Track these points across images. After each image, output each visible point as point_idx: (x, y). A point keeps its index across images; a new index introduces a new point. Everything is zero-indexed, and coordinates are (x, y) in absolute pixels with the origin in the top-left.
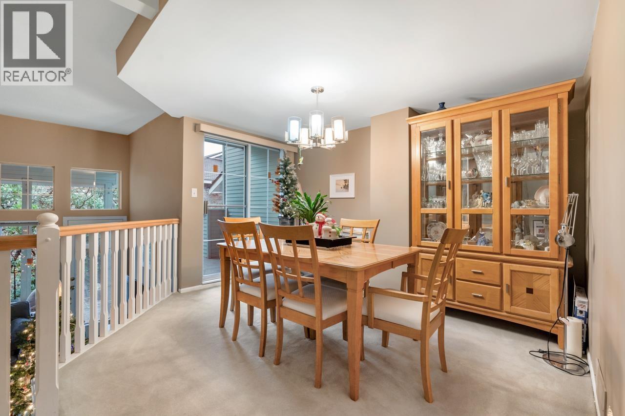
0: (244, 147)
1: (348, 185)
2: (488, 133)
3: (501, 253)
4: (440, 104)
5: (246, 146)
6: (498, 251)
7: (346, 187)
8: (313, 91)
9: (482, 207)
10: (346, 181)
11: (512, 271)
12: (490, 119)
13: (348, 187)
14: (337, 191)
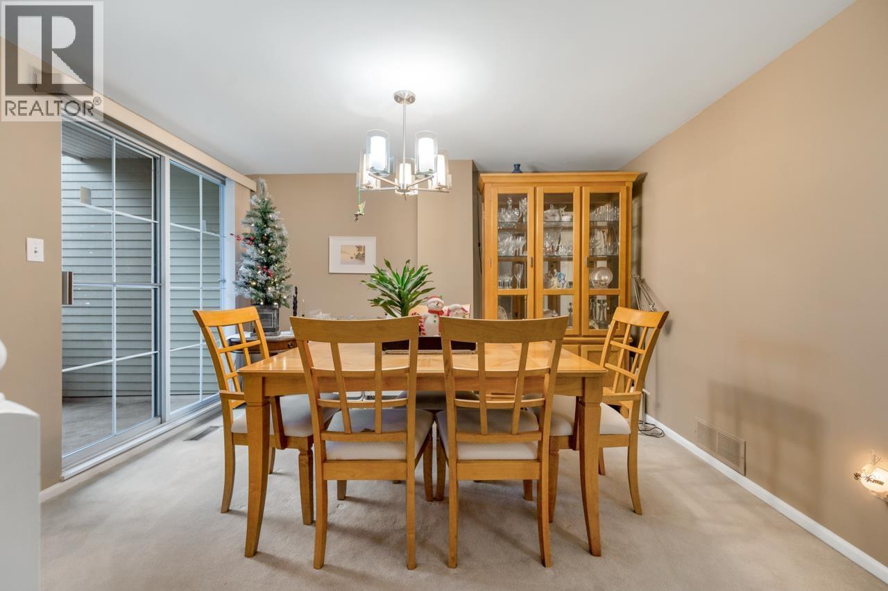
0: (152, 158)
1: (364, 254)
2: (569, 208)
3: (580, 335)
4: (515, 165)
5: (155, 159)
6: (577, 333)
7: (361, 257)
8: (398, 98)
9: (558, 287)
10: (359, 248)
11: (589, 352)
12: (571, 195)
13: (364, 257)
14: (343, 262)
